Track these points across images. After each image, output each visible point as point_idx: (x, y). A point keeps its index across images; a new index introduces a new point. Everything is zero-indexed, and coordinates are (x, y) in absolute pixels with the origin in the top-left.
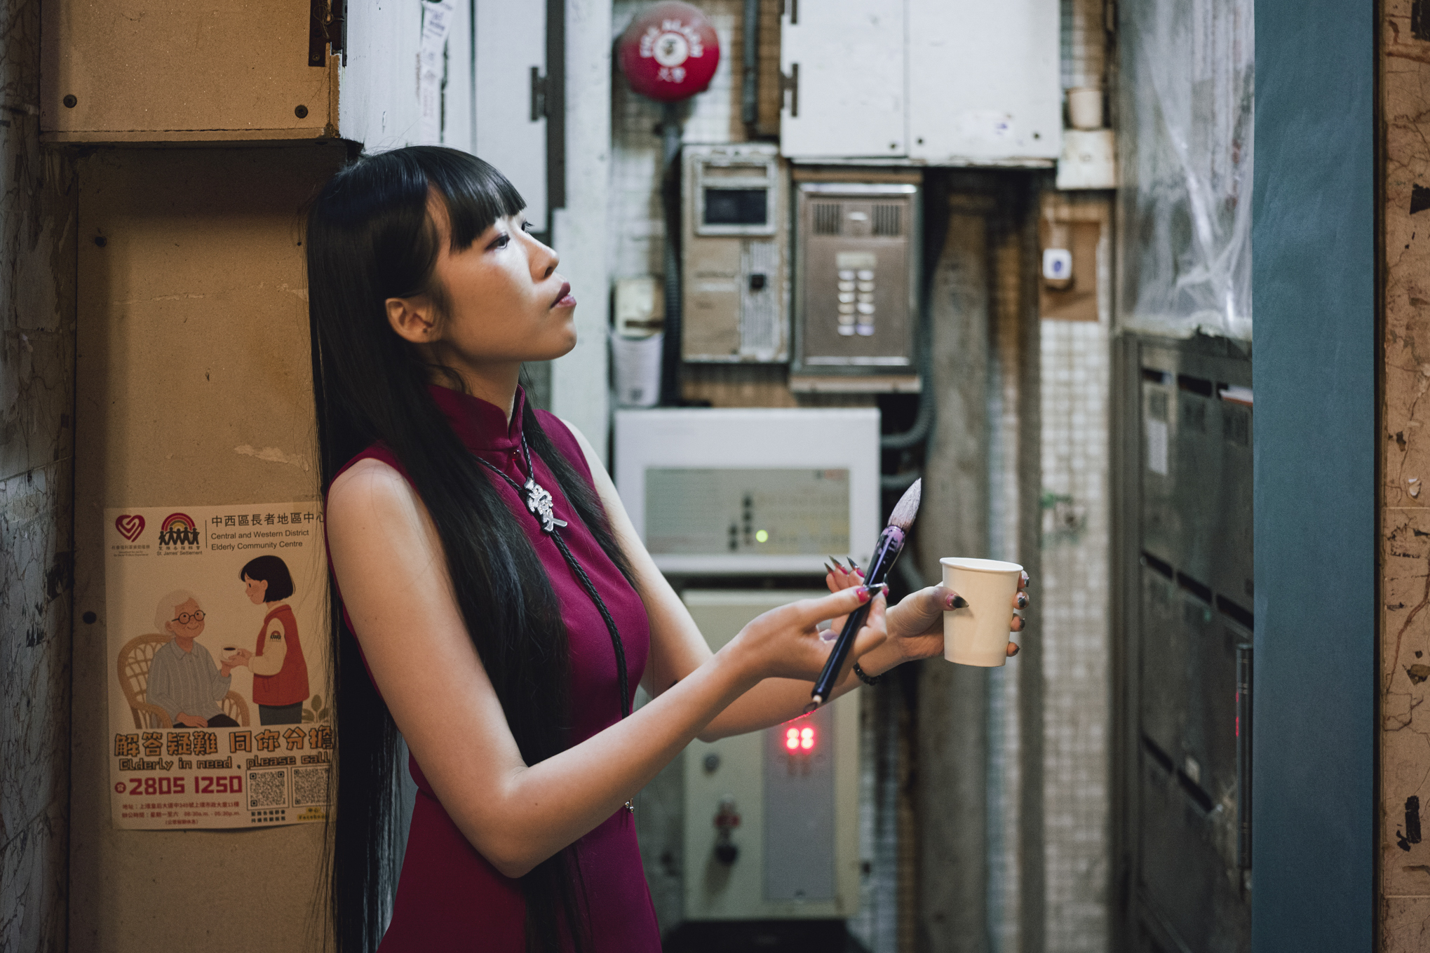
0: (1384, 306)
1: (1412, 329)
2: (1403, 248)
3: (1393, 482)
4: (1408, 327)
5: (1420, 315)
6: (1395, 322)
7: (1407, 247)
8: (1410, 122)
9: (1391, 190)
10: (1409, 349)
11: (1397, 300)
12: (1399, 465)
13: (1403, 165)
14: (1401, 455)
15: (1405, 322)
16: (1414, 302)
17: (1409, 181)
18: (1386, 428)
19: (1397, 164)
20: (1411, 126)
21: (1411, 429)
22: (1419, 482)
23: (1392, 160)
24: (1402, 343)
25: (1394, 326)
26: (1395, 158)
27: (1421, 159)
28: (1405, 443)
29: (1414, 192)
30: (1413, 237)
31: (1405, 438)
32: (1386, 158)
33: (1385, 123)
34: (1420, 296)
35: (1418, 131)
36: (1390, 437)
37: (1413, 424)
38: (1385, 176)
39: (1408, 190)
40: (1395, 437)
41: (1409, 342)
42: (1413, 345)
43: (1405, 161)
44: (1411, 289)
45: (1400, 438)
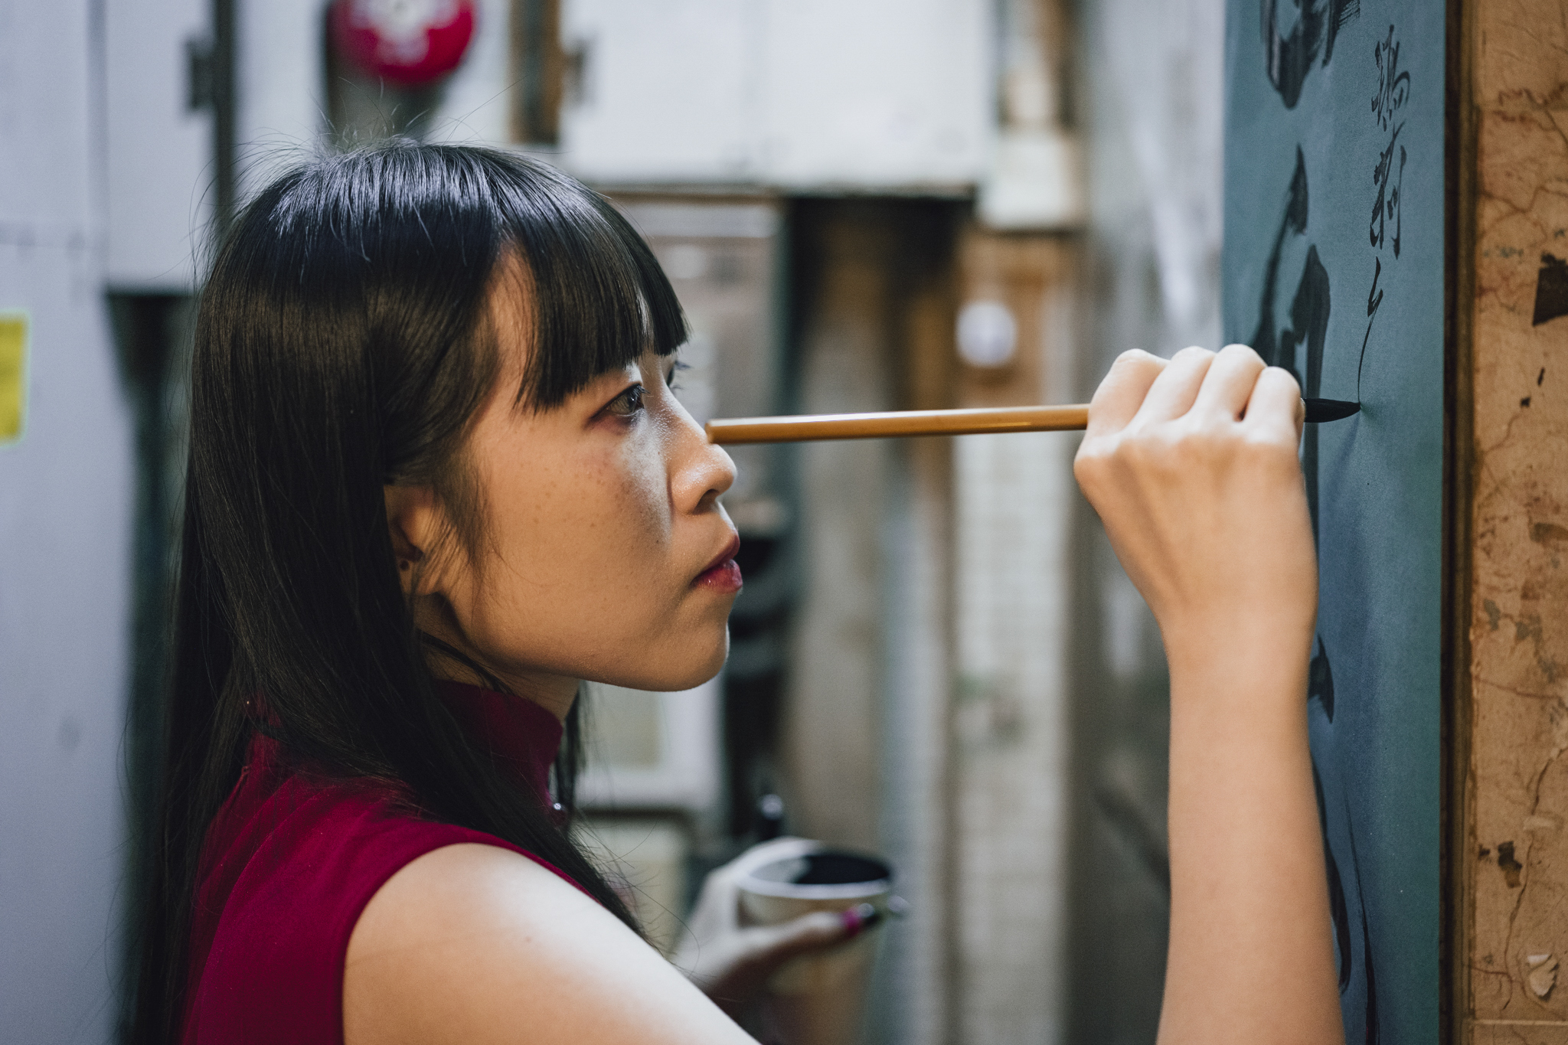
0: (1469, 543)
1: (1536, 598)
2: (1516, 407)
3: (1489, 959)
4: (1527, 594)
5: (1556, 564)
6: (1495, 581)
7: (1525, 402)
8: (1539, 107)
9: (1488, 270)
10: (1528, 645)
11: (1501, 528)
12: (1504, 920)
13: (1517, 210)
14: (1506, 899)
15: (1518, 581)
16: (1542, 532)
17: (1533, 246)
18: (1473, 832)
19: (1504, 207)
20: (1539, 116)
21: (1532, 833)
22: (1552, 963)
23: (1490, 196)
24: (1510, 630)
25: (1492, 589)
26: (1500, 193)
27: (1559, 193)
28: (1518, 866)
29: (1542, 273)
30: (1540, 380)
31: (1520, 855)
32: (1477, 191)
33: (1476, 111)
34: (1556, 520)
35: (1555, 128)
36: (1484, 853)
37: (1538, 822)
38: (1474, 236)
39: (1529, 270)
40: (1494, 854)
41: (1529, 630)
42: (1538, 635)
43: (1523, 200)
44: (1534, 503)
45: (1506, 855)
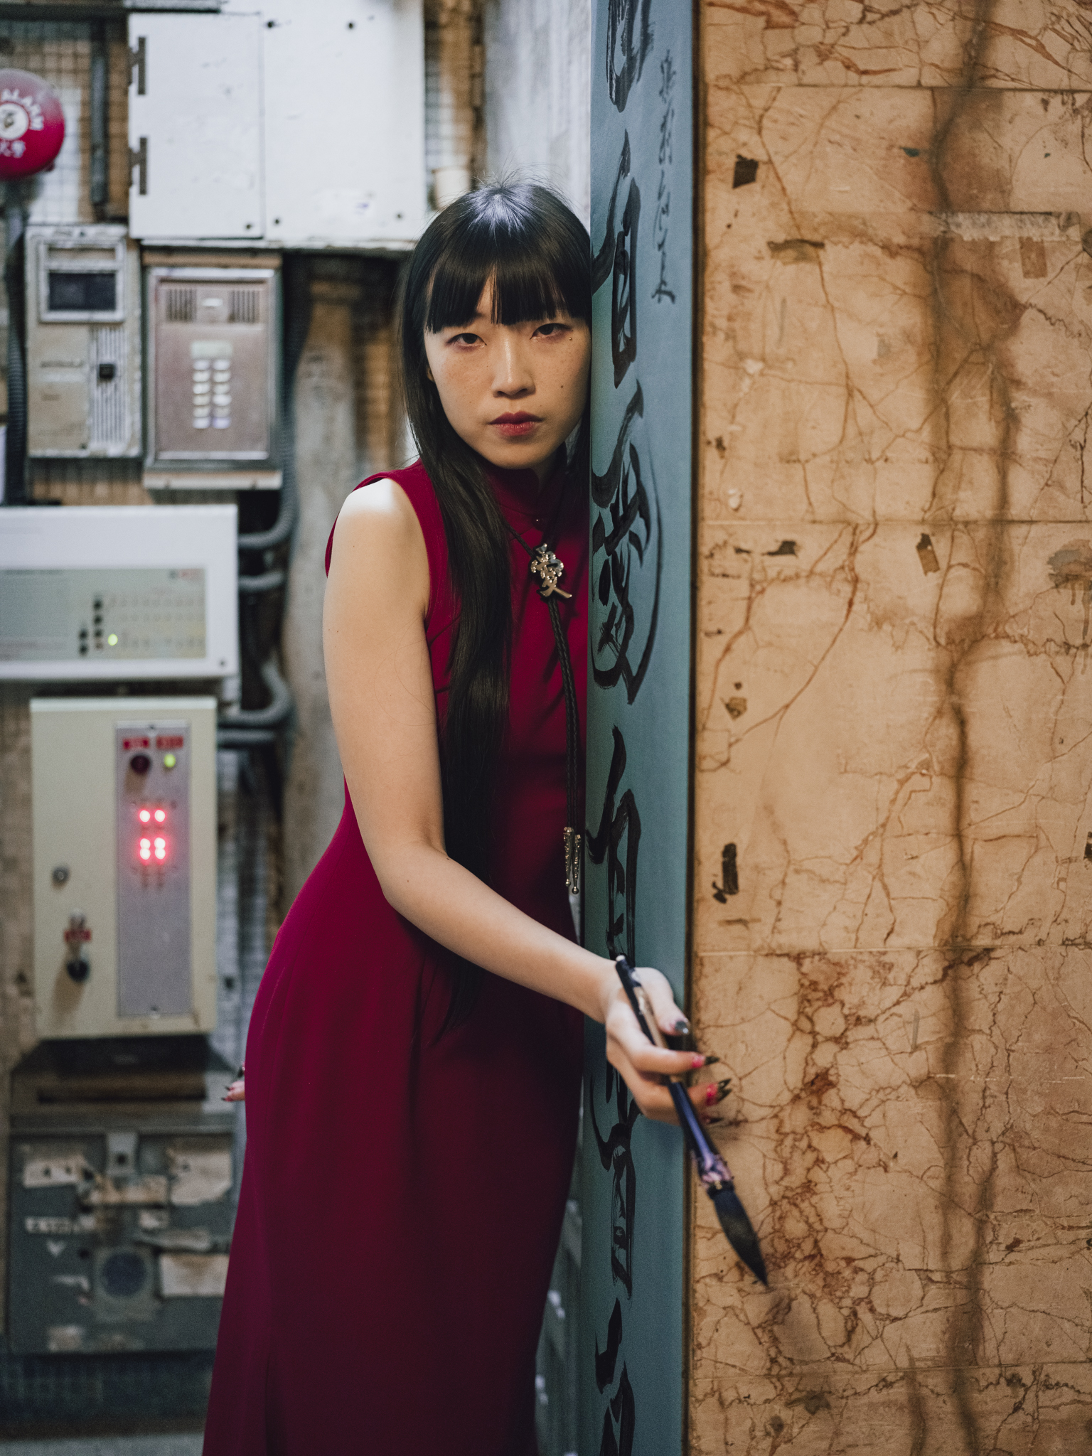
0: (703, 294)
1: (734, 320)
2: (725, 228)
3: (711, 493)
4: (730, 319)
5: (743, 304)
6: (715, 312)
7: (729, 226)
8: (735, 83)
9: (712, 160)
10: (730, 343)
11: (718, 286)
12: (718, 475)
13: (726, 133)
14: (719, 464)
15: (725, 312)
16: (737, 288)
17: (733, 150)
18: (704, 434)
19: (719, 132)
20: (735, 87)
21: (731, 433)
22: (739, 494)
23: (712, 126)
24: (721, 336)
25: (714, 316)
26: (717, 124)
27: (745, 125)
28: (724, 449)
29: (738, 164)
30: (736, 215)
31: (726, 443)
32: (707, 124)
33: (706, 85)
34: (743, 283)
35: (743, 94)
36: (709, 443)
37: (734, 428)
38: (705, 146)
39: (731, 162)
40: (714, 443)
41: (731, 336)
42: (734, 338)
43: (727, 128)
44: (733, 275)
45: (720, 444)
